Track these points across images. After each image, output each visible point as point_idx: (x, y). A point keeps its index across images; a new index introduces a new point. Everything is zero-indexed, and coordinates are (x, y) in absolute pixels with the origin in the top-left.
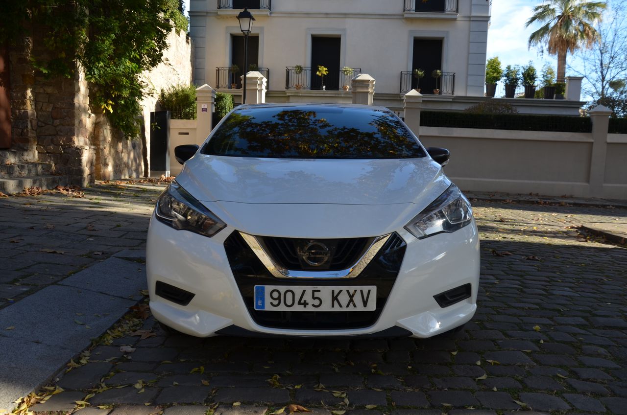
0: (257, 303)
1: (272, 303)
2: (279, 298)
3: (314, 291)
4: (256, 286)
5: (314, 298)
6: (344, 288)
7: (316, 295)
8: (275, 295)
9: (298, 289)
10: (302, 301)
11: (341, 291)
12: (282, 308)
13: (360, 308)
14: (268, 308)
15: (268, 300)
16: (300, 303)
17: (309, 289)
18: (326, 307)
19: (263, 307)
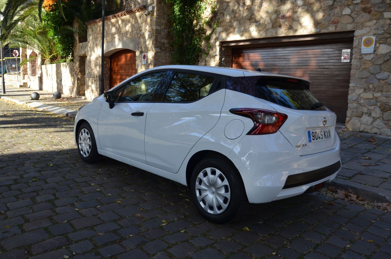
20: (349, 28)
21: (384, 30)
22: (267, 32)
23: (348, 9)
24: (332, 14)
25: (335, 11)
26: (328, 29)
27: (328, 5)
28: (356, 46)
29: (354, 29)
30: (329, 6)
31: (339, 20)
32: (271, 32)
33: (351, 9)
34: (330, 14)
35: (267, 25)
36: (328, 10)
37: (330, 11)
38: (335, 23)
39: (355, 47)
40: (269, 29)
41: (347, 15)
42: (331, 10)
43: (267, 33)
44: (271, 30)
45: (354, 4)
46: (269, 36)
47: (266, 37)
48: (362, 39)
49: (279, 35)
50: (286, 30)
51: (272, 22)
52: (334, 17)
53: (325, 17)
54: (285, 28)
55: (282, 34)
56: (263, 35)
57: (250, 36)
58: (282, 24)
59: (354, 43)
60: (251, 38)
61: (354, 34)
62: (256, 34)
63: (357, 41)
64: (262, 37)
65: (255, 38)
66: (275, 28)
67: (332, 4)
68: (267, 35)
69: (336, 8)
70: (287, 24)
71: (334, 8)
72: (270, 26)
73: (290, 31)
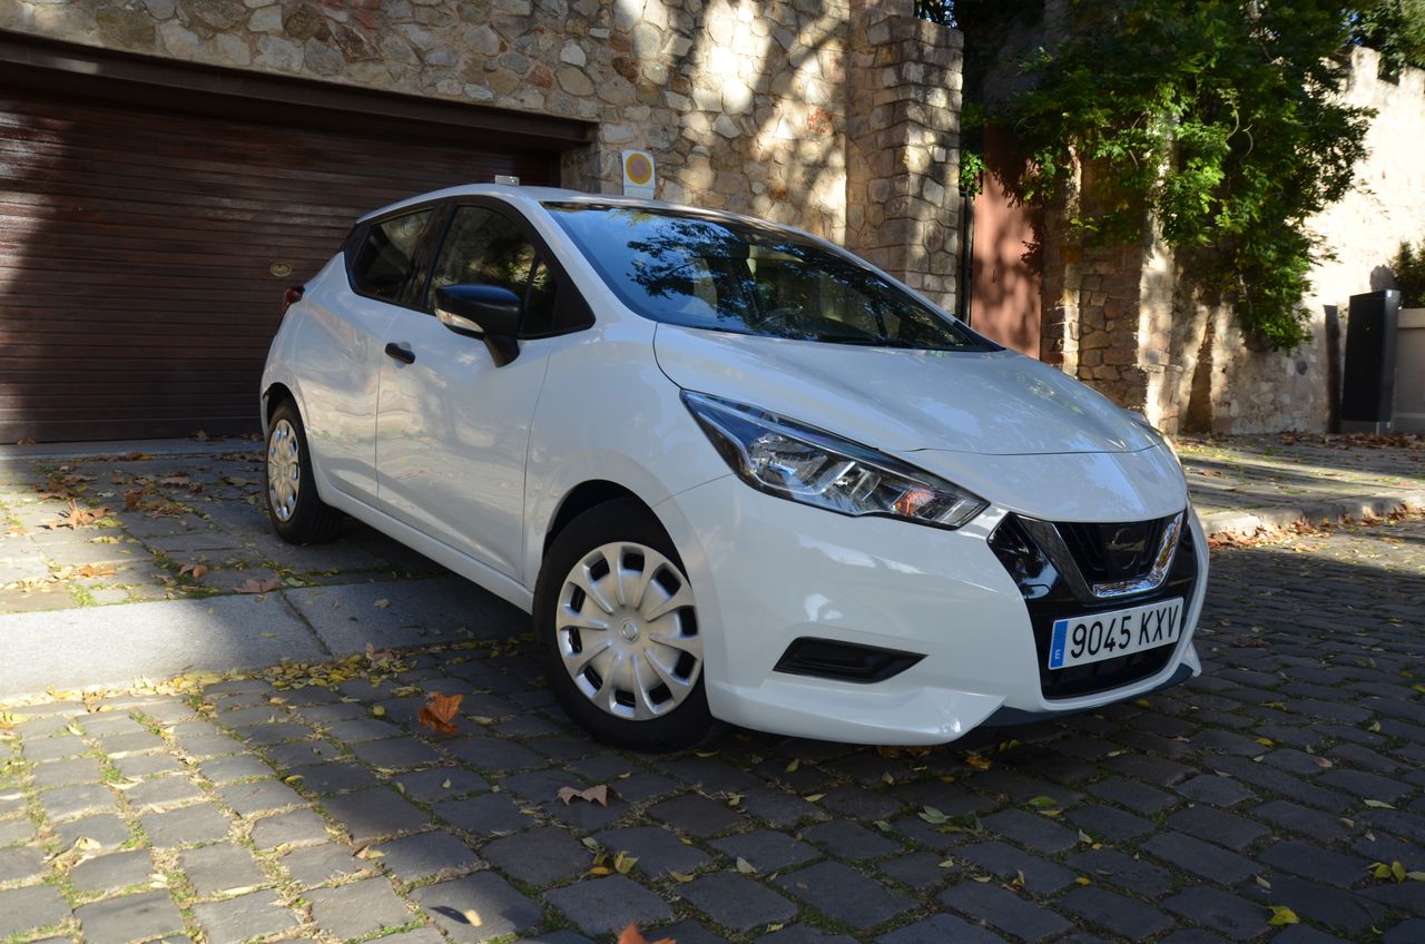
0: (1053, 657)
1: (1073, 652)
2: (1083, 641)
3: (1124, 619)
4: (1057, 621)
5: (1123, 632)
6: (1154, 607)
7: (1127, 625)
8: (1079, 636)
9: (1105, 618)
10: (1109, 641)
11: (1151, 613)
12: (1086, 659)
13: (1166, 641)
14: (1069, 662)
15: (1069, 645)
16: (1106, 646)
17: (1119, 614)
18: (1133, 648)
19: (1060, 661)
20: (586, 111)
21: (668, 141)
22: (259, 44)
23: (578, 48)
24: (529, 48)
25: (540, 43)
26: (522, 101)
27: (515, 12)
28: (609, 175)
29: (597, 120)
30: (517, 16)
31: (552, 76)
32: (282, 52)
33: (584, 51)
34: (524, 48)
35: (258, 11)
36: (521, 31)
37: (524, 37)
38: (543, 83)
39: (608, 178)
40: (265, 33)
41: (576, 66)
42: (525, 34)
43: (259, 52)
44: (276, 41)
45: (592, 37)
46: (268, 70)
47: (255, 68)
48: (620, 157)
49: (324, 75)
50: (354, 60)
51: (280, 7)
52: (538, 63)
53: (508, 52)
54: (349, 51)
55: (337, 72)
56: (232, 53)
57: (152, 41)
58: (333, 28)
59: (603, 166)
60: (158, 53)
61: (600, 134)
62: (192, 38)
63: (611, 159)
64: (228, 63)
65: (184, 57)
66: (298, 35)
67: (527, 13)
68: (260, 59)
69: (542, 31)
70: (362, 36)
71: (536, 29)
72: (274, 21)
73: (372, 68)
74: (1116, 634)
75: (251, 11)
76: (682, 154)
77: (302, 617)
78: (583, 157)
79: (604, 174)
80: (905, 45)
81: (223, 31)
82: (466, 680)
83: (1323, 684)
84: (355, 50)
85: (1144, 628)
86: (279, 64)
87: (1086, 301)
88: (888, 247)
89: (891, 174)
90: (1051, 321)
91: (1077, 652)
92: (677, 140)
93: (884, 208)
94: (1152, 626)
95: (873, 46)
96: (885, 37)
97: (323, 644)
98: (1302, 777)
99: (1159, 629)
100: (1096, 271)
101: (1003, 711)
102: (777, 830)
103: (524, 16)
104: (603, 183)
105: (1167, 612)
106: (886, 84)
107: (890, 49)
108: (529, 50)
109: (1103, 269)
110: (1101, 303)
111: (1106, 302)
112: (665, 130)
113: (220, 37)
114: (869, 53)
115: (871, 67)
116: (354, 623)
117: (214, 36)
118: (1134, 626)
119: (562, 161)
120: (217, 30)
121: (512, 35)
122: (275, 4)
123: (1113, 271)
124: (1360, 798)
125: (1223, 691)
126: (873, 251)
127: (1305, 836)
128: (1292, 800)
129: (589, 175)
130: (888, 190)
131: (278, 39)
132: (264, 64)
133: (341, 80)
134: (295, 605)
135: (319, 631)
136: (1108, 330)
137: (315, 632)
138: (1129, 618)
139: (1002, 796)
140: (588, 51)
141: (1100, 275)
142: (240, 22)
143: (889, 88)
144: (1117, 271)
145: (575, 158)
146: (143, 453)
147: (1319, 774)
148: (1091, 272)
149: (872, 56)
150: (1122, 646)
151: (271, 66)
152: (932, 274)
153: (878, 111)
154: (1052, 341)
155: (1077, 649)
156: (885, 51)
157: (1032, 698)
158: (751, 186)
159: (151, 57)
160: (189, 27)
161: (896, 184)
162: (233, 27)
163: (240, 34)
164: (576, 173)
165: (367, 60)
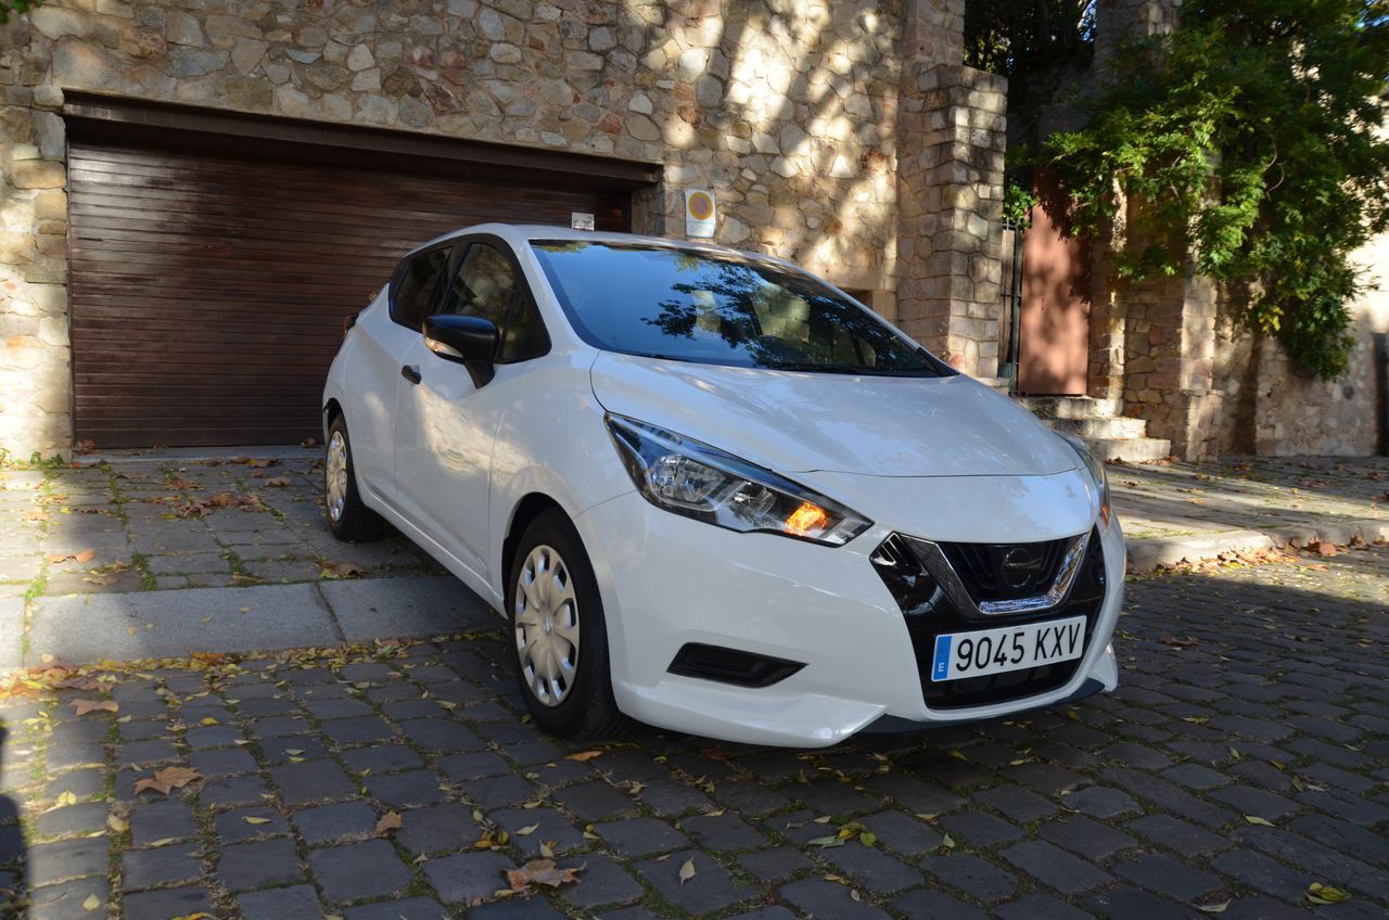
0: (936, 670)
1: (958, 666)
2: (969, 655)
3: (1016, 635)
4: (939, 637)
5: (1015, 647)
6: (1051, 624)
7: (1020, 641)
8: (965, 649)
9: (995, 634)
10: (1000, 656)
11: (1048, 630)
12: (973, 672)
13: (1066, 656)
14: (953, 674)
15: (954, 659)
16: (996, 660)
17: (1010, 631)
18: (1028, 662)
19: (944, 674)
20: (652, 154)
22: (360, 101)
23: (645, 98)
24: (600, 99)
25: (611, 94)
26: (593, 146)
27: (588, 67)
28: (672, 212)
29: (661, 162)
30: (590, 71)
31: (621, 123)
32: (380, 108)
33: (651, 101)
34: (596, 99)
35: (360, 74)
36: (592, 85)
37: (596, 90)
38: (612, 130)
39: (671, 215)
40: (366, 92)
41: (644, 115)
42: (597, 86)
43: (359, 109)
44: (375, 99)
45: (659, 88)
46: (367, 124)
47: (356, 122)
48: (683, 196)
49: (416, 127)
50: (442, 113)
51: (378, 69)
52: (608, 112)
53: (581, 103)
54: (438, 105)
55: (427, 124)
56: (337, 110)
57: (270, 103)
58: (424, 86)
59: (667, 203)
60: (274, 112)
61: (665, 175)
62: (303, 98)
63: (674, 197)
64: (333, 119)
65: (296, 115)
66: (394, 93)
67: (599, 68)
68: (360, 115)
69: (612, 84)
70: (449, 92)
71: (607, 82)
72: (374, 81)
73: (459, 120)
74: (1008, 650)
75: (354, 73)
76: (742, 193)
77: (329, 607)
78: (650, 196)
79: (668, 211)
80: (951, 90)
81: (330, 92)
82: (453, 668)
83: (1258, 702)
84: (443, 105)
85: (1040, 644)
86: (376, 118)
87: (1131, 329)
88: (936, 277)
89: (938, 210)
90: (1098, 347)
91: (963, 665)
92: (737, 180)
93: (932, 241)
94: (1049, 643)
95: (922, 92)
96: (933, 83)
97: (340, 631)
98: (1193, 792)
99: (1058, 645)
100: (1141, 300)
101: (885, 719)
102: (661, 818)
103: (596, 71)
104: (667, 220)
105: (1067, 629)
106: (934, 127)
107: (938, 94)
108: (600, 101)
109: (1148, 298)
110: (1146, 330)
111: (1151, 330)
112: (726, 171)
113: (327, 97)
114: (920, 98)
115: (920, 112)
116: (373, 613)
117: (322, 96)
118: (1029, 642)
119: (633, 200)
120: (324, 91)
121: (585, 88)
122: (375, 67)
123: (1157, 300)
124: (1241, 814)
125: (1157, 705)
126: (923, 281)
127: (1169, 850)
128: (1173, 814)
129: (656, 212)
130: (936, 224)
131: (376, 97)
132: (364, 119)
133: (430, 130)
134: (326, 596)
135: (340, 620)
136: (1152, 355)
137: (336, 620)
138: (1022, 634)
139: (887, 798)
140: (655, 100)
141: (1145, 304)
142: (344, 82)
143: (937, 130)
144: (1161, 300)
145: (644, 197)
146: (252, 457)
147: (1213, 790)
148: (1137, 301)
149: (922, 101)
150: (1014, 661)
151: (370, 121)
152: (976, 302)
153: (927, 152)
154: (1099, 366)
155: (963, 663)
156: (933, 96)
157: (915, 707)
158: (806, 221)
159: (269, 116)
160: (301, 89)
161: (943, 219)
162: (338, 88)
163: (344, 93)
164: (645, 211)
165: (454, 113)
